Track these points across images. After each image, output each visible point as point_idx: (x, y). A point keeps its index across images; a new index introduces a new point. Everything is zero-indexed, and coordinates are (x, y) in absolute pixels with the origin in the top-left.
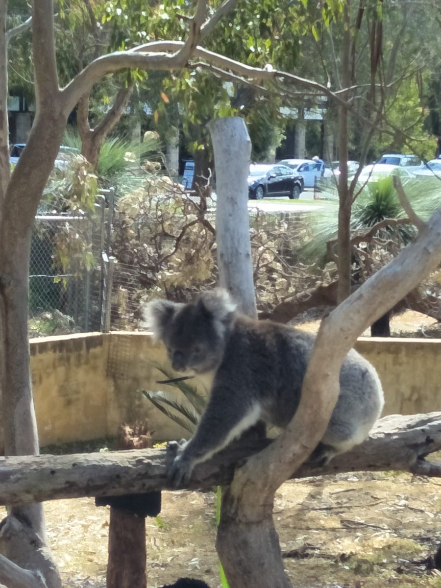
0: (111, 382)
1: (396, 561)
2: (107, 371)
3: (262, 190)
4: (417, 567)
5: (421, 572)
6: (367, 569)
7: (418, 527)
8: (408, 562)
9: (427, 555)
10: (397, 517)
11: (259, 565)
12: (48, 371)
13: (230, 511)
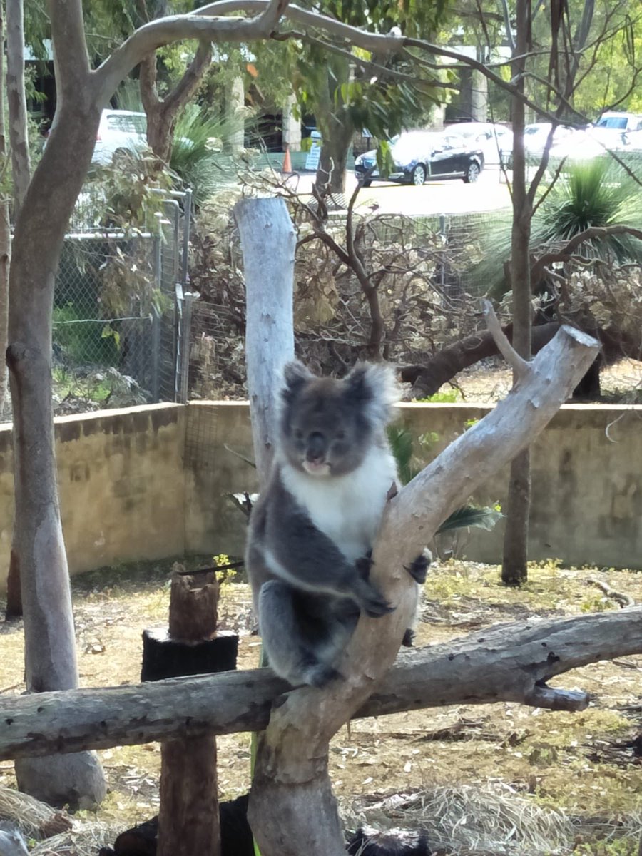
0: (191, 475)
1: (591, 744)
2: (184, 458)
3: (422, 171)
4: (621, 752)
5: (626, 760)
6: (548, 756)
7: (626, 691)
8: (608, 744)
9: (636, 734)
10: (595, 676)
11: (308, 843)
12: (99, 460)
13: (265, 768)
